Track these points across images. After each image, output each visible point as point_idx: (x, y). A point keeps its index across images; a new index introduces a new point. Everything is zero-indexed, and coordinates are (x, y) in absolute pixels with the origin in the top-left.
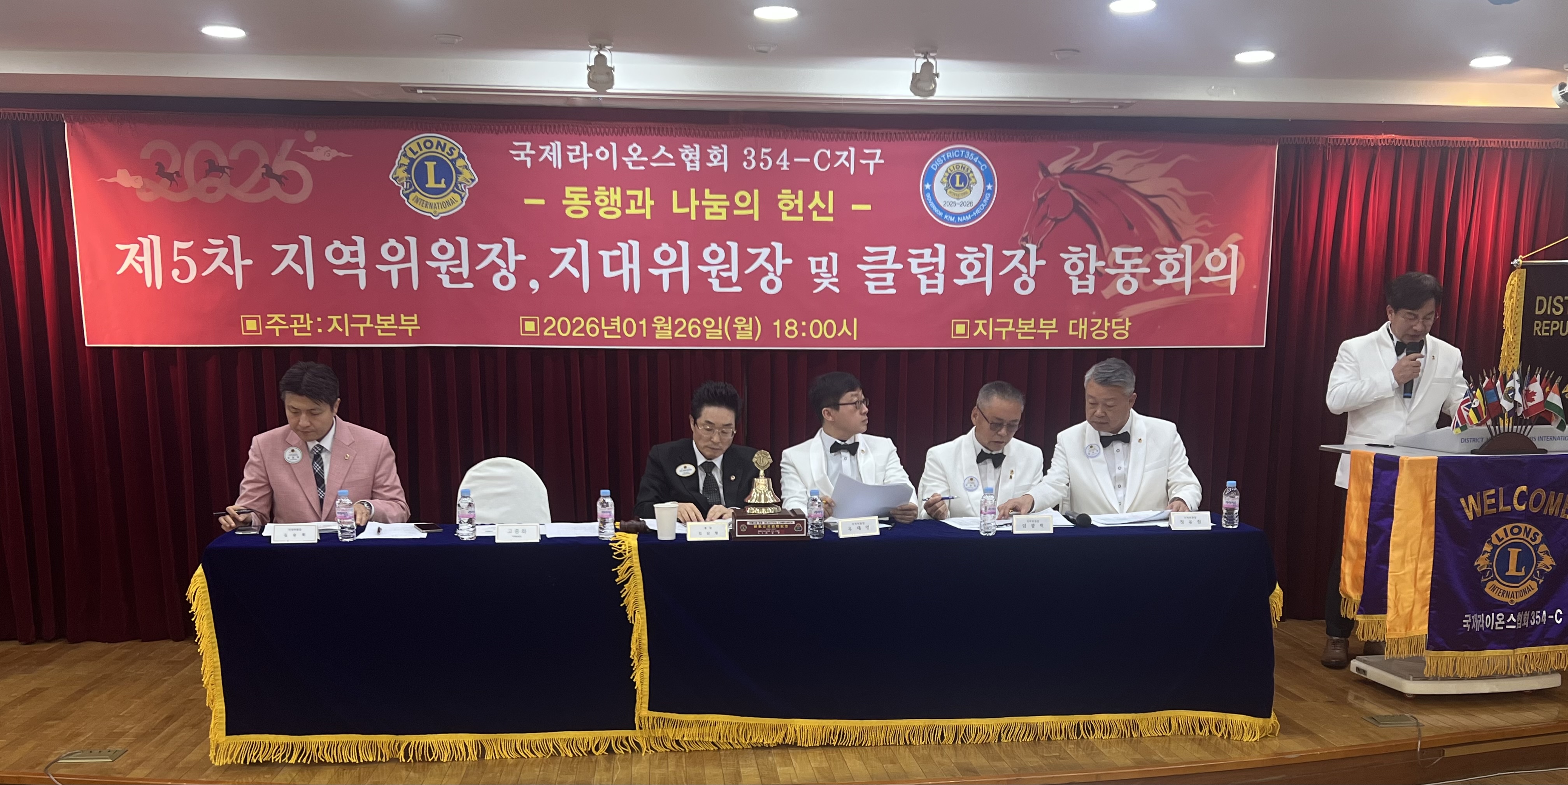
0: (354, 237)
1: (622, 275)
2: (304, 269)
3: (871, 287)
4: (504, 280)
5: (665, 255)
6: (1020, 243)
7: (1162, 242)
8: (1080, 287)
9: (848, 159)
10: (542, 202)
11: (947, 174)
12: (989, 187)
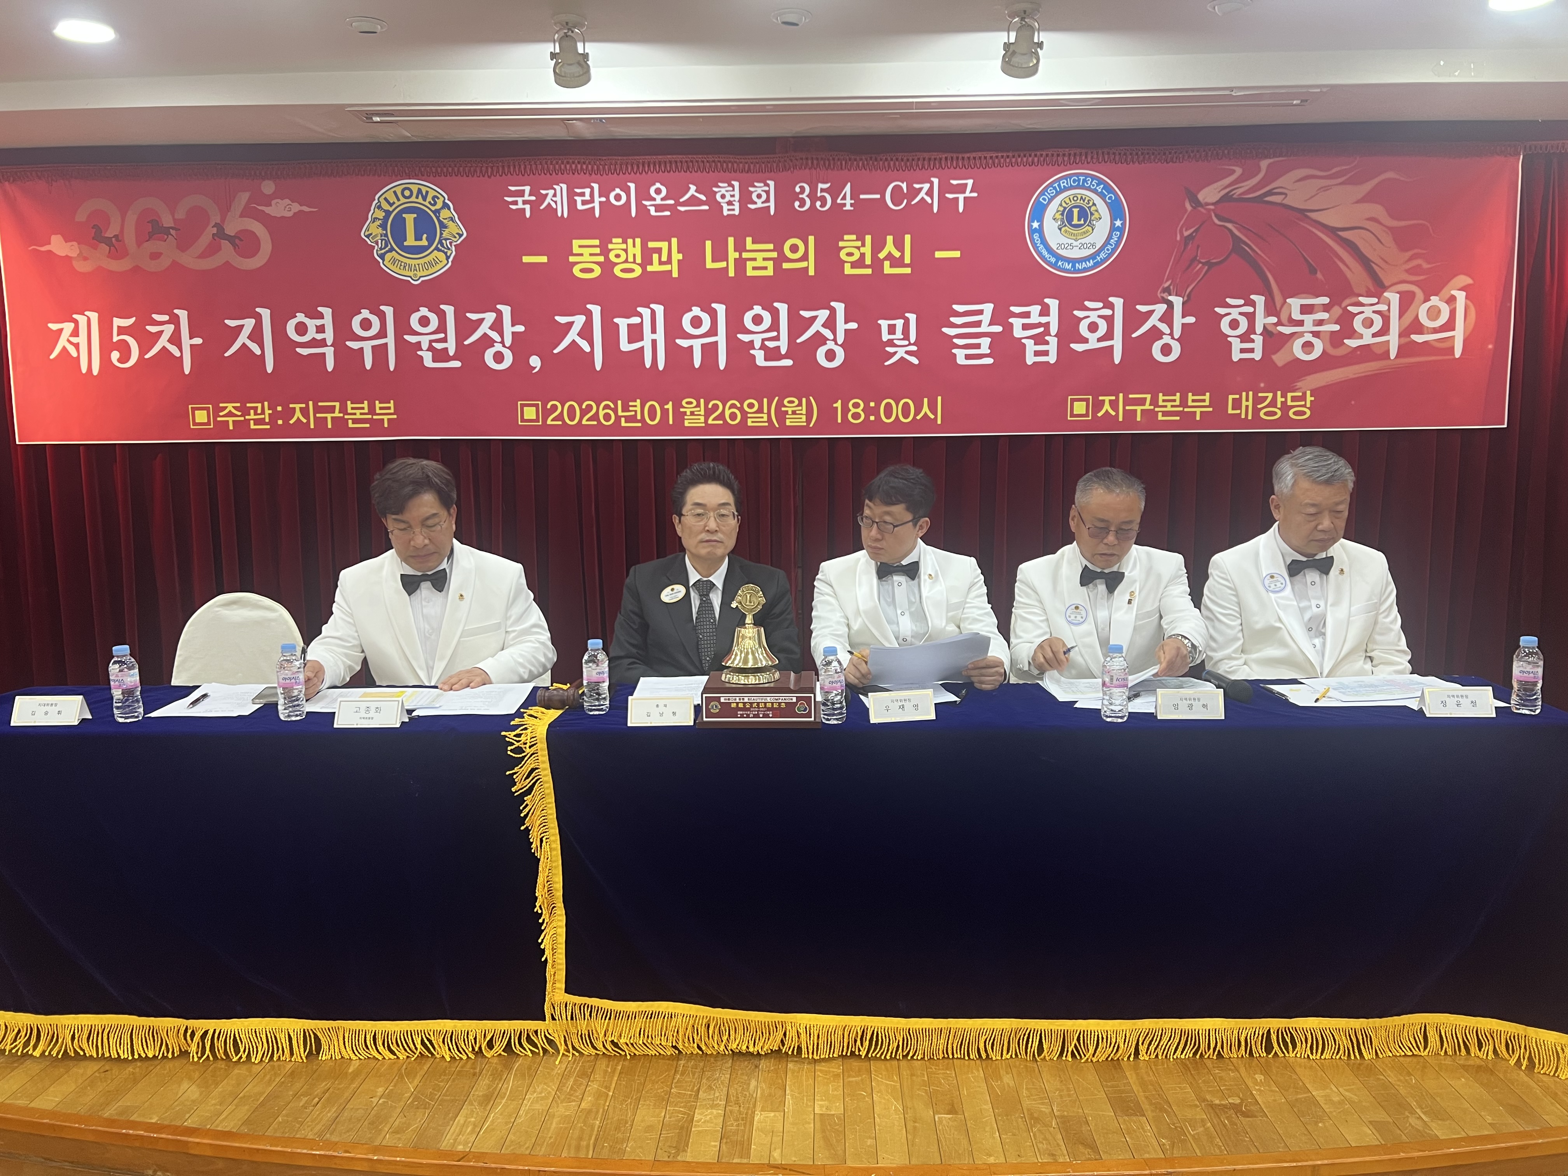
0: (319, 309)
1: (641, 350)
2: (262, 347)
3: (960, 356)
4: (498, 357)
5: (696, 322)
6: (1160, 295)
7: (1356, 291)
8: (1243, 351)
9: (930, 193)
10: (544, 259)
11: (1061, 209)
12: (1118, 223)
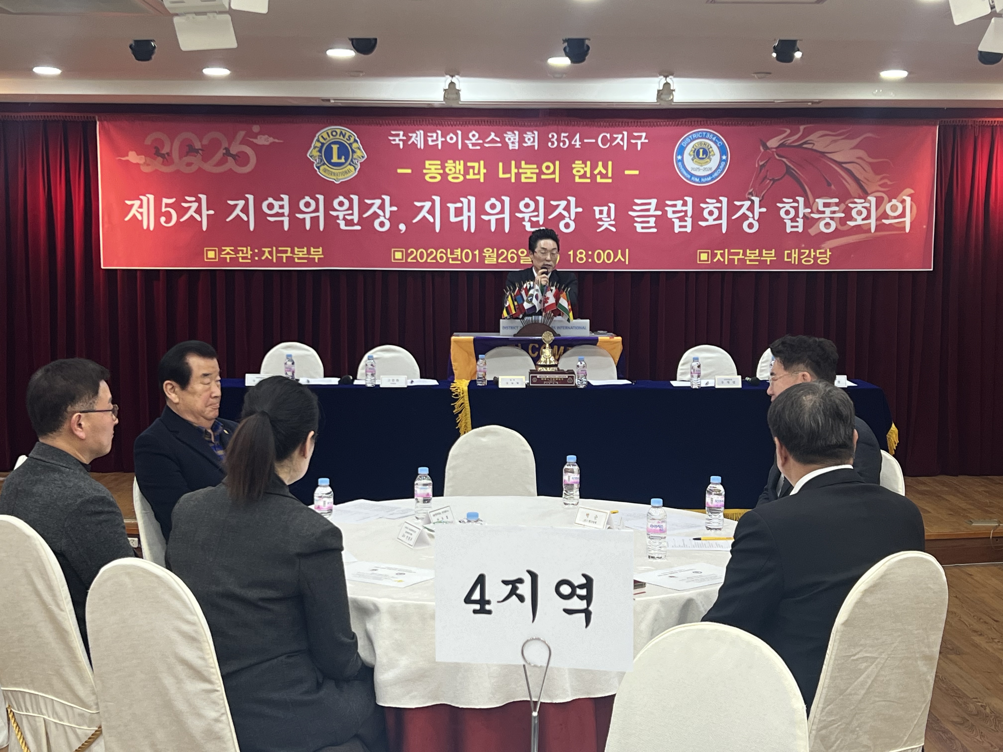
0: (282, 196)
1: (462, 221)
2: (248, 217)
3: (639, 227)
4: (382, 224)
5: (493, 206)
6: (747, 196)
7: (853, 195)
8: (792, 227)
9: (622, 139)
10: (409, 171)
11: (694, 149)
12: (724, 157)
